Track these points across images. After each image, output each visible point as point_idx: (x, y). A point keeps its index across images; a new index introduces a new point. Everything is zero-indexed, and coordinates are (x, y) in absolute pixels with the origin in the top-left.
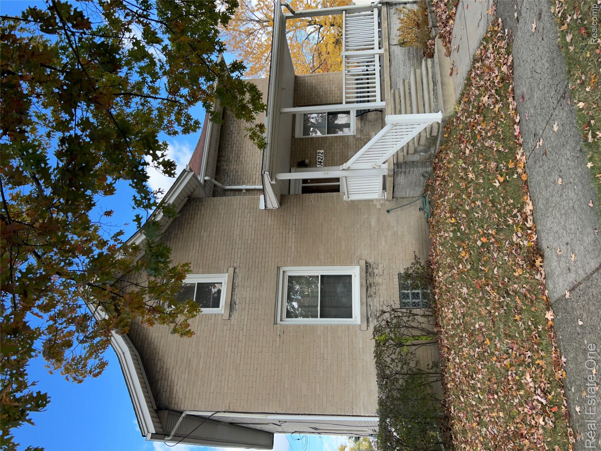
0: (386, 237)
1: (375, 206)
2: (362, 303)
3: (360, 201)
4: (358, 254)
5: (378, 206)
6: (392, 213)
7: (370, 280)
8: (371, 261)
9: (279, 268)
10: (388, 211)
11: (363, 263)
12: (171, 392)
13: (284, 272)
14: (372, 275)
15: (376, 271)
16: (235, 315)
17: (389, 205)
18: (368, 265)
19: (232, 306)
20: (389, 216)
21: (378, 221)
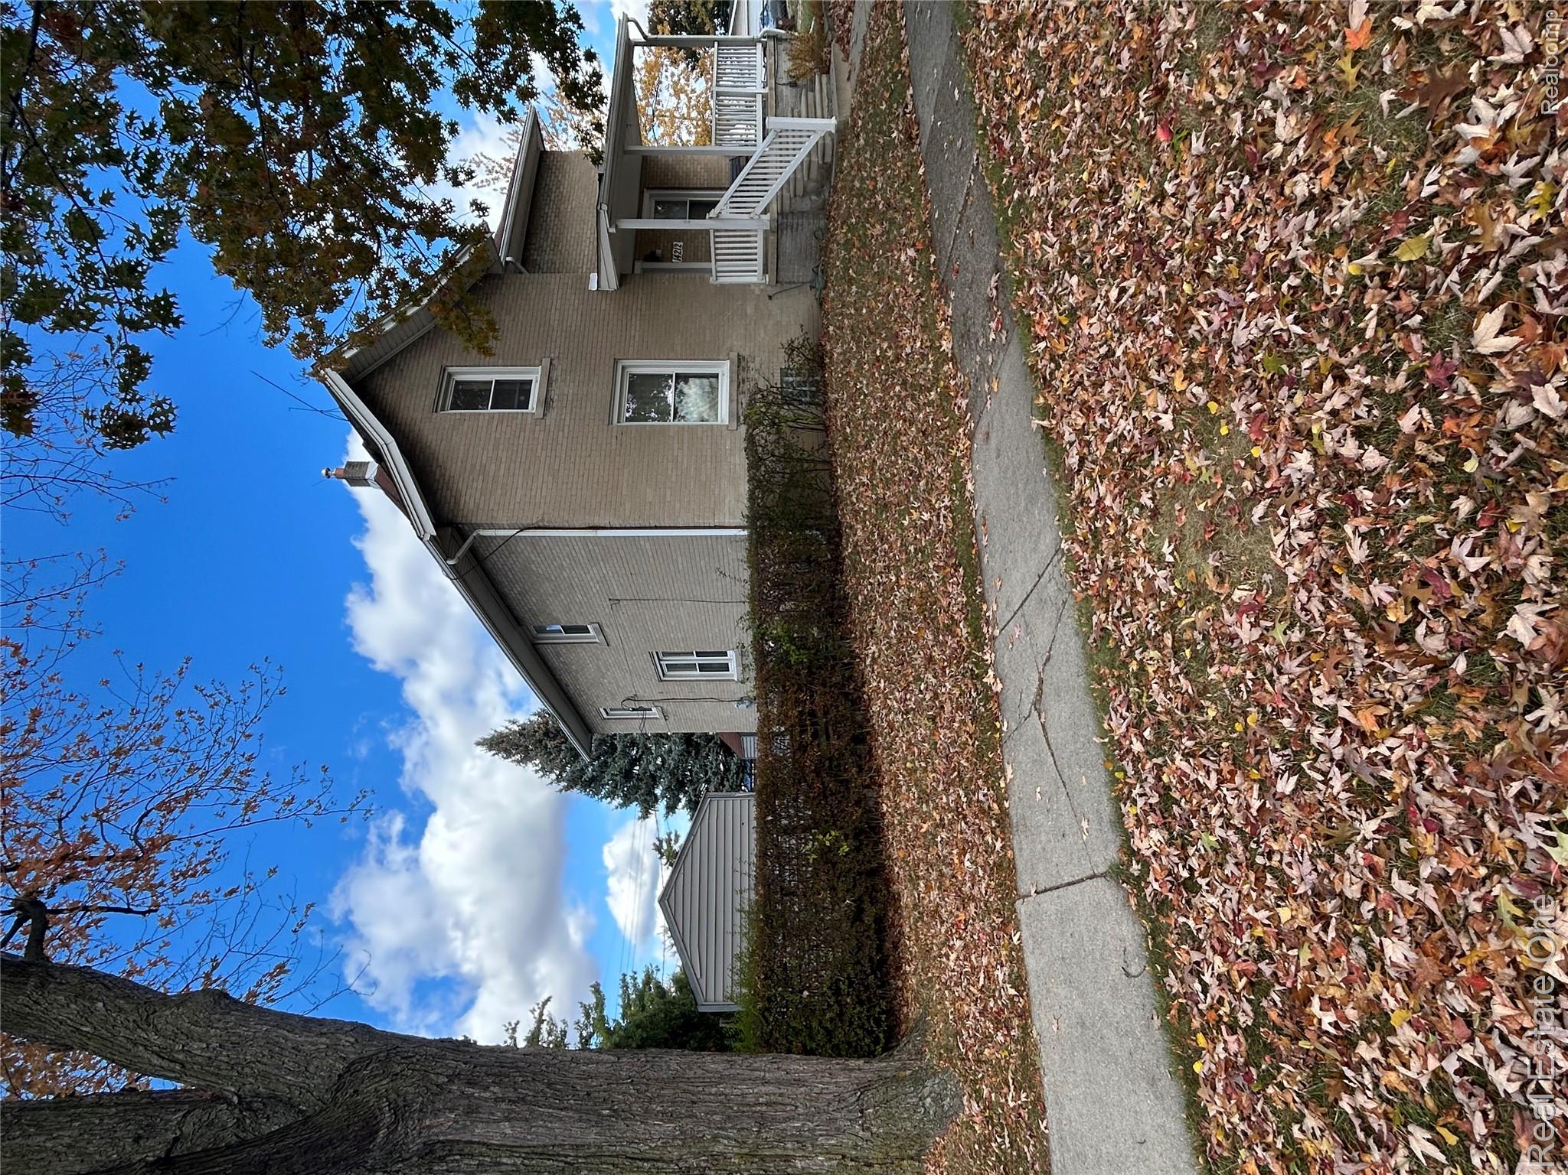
0: (765, 327)
1: (753, 292)
2: (731, 401)
3: (732, 285)
4: (728, 344)
5: (757, 292)
6: (775, 300)
7: (743, 375)
8: (746, 354)
9: (616, 361)
10: (770, 297)
11: (734, 355)
12: (457, 503)
13: (623, 368)
14: (747, 369)
15: (752, 365)
16: (552, 414)
17: (771, 291)
18: (740, 358)
19: (547, 403)
20: (771, 303)
21: (757, 307)
